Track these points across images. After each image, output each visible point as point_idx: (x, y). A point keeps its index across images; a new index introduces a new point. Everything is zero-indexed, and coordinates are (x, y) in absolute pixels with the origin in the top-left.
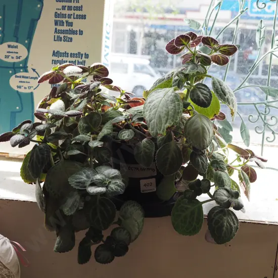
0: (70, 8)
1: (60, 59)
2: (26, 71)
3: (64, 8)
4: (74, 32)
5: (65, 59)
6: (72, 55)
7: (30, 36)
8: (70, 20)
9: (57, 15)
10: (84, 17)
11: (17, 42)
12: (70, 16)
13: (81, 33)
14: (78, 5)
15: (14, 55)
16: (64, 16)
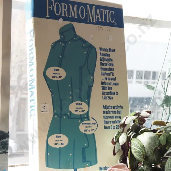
0: (109, 79)
1: (107, 110)
2: (89, 120)
3: (106, 79)
4: (113, 93)
5: (110, 110)
6: (114, 107)
7: (89, 97)
8: (110, 86)
9: (102, 83)
10: (117, 84)
11: (81, 101)
12: (110, 84)
13: (117, 93)
14: (113, 77)
15: (80, 110)
16: (106, 84)
